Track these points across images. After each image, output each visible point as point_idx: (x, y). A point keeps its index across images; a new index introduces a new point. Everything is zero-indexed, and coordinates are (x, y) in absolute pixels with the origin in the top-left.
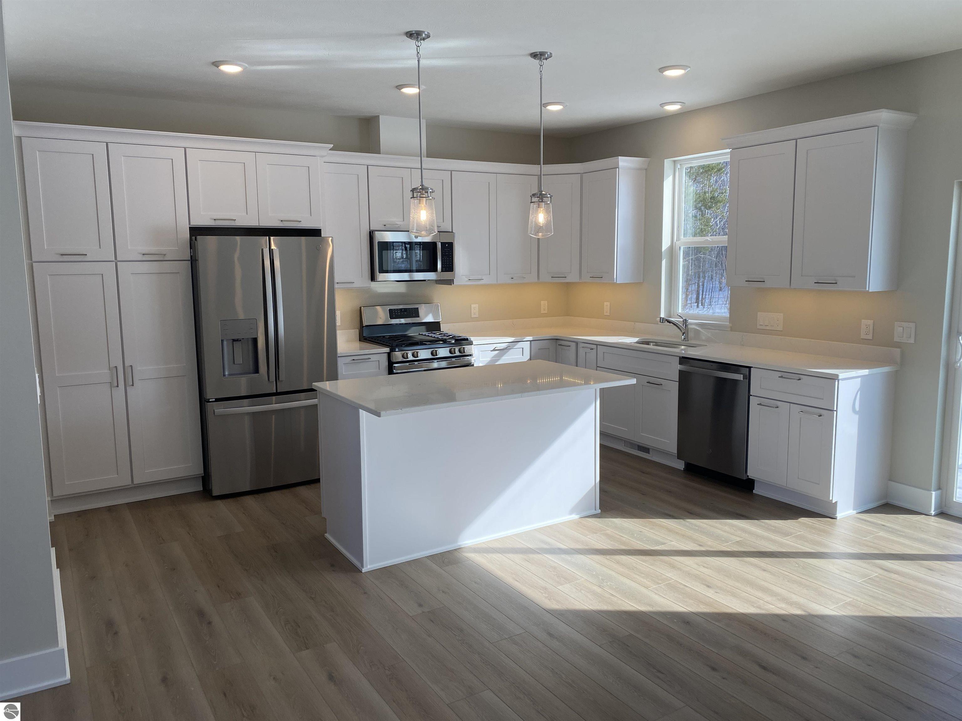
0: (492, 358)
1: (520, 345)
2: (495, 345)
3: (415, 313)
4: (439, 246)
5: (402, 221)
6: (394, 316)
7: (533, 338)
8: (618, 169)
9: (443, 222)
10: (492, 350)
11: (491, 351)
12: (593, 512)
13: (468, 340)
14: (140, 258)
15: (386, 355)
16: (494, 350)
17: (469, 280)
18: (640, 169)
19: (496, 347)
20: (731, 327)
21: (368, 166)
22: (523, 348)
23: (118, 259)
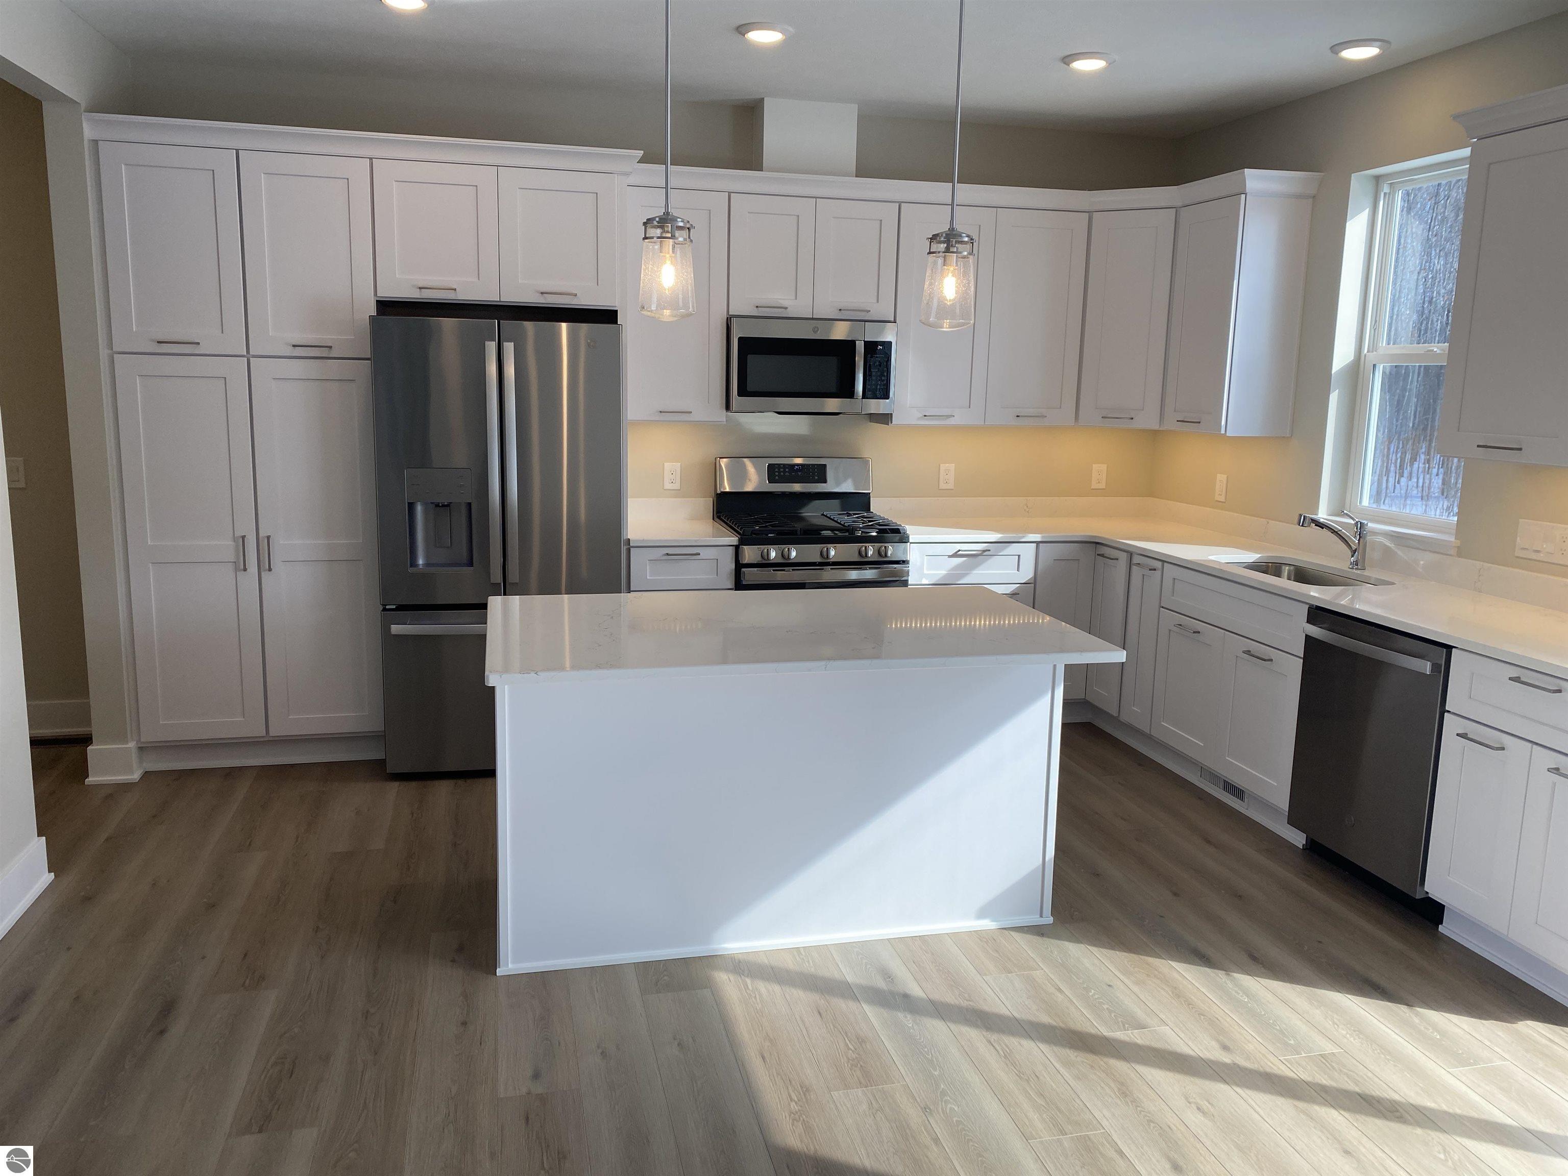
0: (949, 571)
1: (1014, 549)
2: (958, 547)
3: (818, 473)
4: (860, 347)
5: (793, 300)
6: (777, 478)
7: (1043, 537)
8: (1243, 196)
9: (878, 302)
10: (951, 554)
11: (950, 556)
12: (1034, 919)
13: (901, 533)
14: (289, 351)
15: (731, 551)
16: (956, 555)
17: (925, 416)
18: (1299, 197)
19: (959, 551)
20: (1458, 547)
21: (730, 193)
22: (1019, 556)
23: (251, 353)
